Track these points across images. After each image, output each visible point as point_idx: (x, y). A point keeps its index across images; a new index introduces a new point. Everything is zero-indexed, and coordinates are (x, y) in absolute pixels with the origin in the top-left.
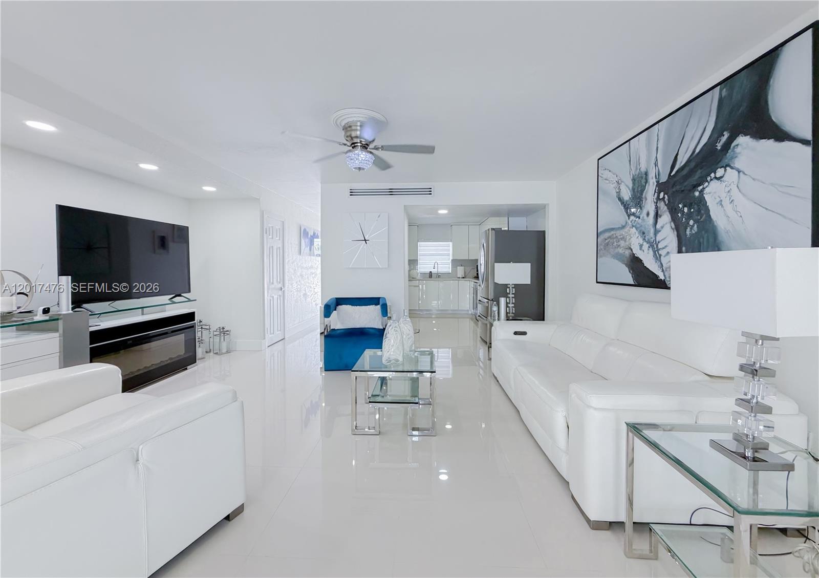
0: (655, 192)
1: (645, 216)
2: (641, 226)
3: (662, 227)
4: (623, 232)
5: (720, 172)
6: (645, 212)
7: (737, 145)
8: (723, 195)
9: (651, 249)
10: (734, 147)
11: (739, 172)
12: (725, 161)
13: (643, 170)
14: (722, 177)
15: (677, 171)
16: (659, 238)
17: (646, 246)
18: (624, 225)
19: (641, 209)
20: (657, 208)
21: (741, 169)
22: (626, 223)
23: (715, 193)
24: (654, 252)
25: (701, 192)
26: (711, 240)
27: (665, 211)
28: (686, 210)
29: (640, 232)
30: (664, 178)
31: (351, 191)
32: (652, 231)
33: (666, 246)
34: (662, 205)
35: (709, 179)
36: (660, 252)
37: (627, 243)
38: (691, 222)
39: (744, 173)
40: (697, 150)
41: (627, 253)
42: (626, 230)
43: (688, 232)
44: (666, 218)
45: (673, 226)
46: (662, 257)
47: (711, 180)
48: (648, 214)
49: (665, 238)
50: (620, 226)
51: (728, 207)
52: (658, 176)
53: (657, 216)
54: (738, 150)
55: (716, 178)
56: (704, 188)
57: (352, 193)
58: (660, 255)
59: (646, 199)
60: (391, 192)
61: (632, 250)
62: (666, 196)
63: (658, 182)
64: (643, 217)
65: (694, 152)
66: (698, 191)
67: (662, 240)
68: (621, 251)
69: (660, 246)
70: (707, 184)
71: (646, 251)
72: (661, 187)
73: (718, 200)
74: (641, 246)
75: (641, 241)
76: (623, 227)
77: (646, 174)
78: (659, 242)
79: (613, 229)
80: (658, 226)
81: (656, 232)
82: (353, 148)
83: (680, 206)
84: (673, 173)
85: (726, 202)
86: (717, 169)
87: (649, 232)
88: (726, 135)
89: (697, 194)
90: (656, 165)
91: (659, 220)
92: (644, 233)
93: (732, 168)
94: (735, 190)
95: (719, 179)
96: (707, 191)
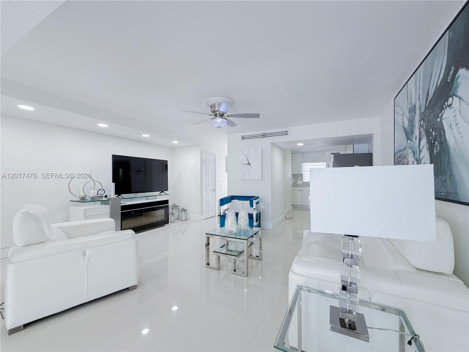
0: (419, 120)
2: (413, 147)
3: (423, 148)
5: (450, 100)
6: (415, 137)
7: (459, 77)
8: (453, 120)
10: (457, 78)
11: (460, 98)
12: (453, 91)
13: (413, 104)
14: (451, 104)
15: (429, 103)
16: (421, 156)
17: (415, 163)
19: (413, 133)
20: (420, 133)
21: (461, 96)
22: (407, 145)
23: (448, 118)
25: (441, 118)
27: (424, 135)
29: (412, 152)
30: (423, 109)
31: (242, 137)
32: (418, 151)
34: (422, 130)
35: (444, 107)
38: (436, 143)
39: (462, 99)
40: (438, 85)
42: (406, 151)
43: (435, 151)
44: (424, 140)
45: (428, 146)
47: (446, 107)
49: (424, 157)
51: (455, 129)
52: (420, 108)
53: (420, 139)
54: (459, 81)
55: (448, 105)
56: (442, 115)
57: (243, 138)
59: (415, 126)
60: (264, 136)
62: (424, 123)
63: (420, 113)
64: (414, 140)
66: (439, 117)
67: (422, 158)
69: (422, 163)
70: (443, 111)
72: (422, 116)
73: (449, 124)
74: (413, 163)
75: (413, 159)
76: (405, 148)
77: (415, 106)
78: (421, 160)
80: (421, 147)
81: (420, 152)
82: (216, 116)
83: (431, 130)
84: (427, 104)
85: (454, 126)
86: (449, 98)
88: (453, 69)
89: (438, 120)
90: (419, 100)
91: (421, 142)
92: (414, 153)
93: (456, 96)
94: (457, 112)
95: (449, 106)
96: (444, 116)
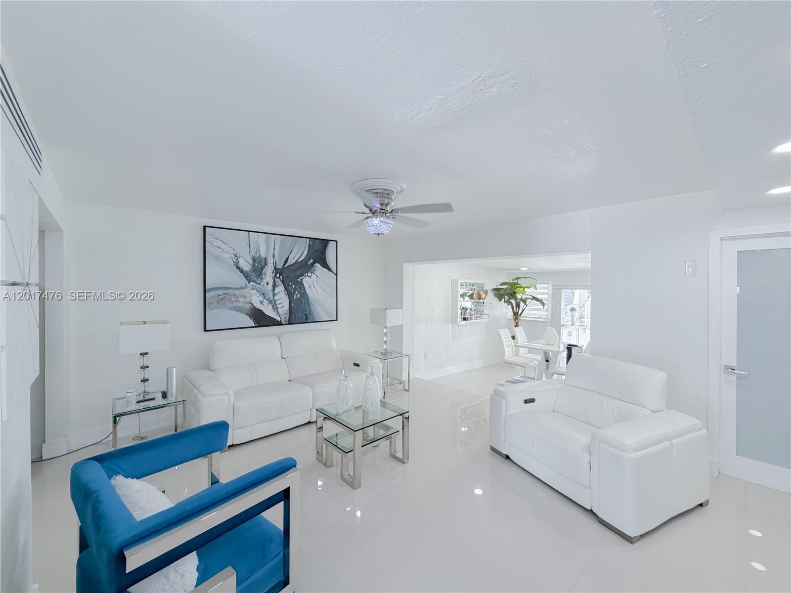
0: (273, 272)
1: (265, 285)
2: (262, 290)
3: (279, 293)
4: (243, 292)
5: (310, 274)
6: (264, 282)
7: (316, 266)
8: (311, 284)
9: (270, 304)
10: (314, 267)
11: (317, 276)
12: (312, 270)
13: (263, 256)
15: (288, 266)
16: (276, 298)
17: (266, 302)
18: (244, 287)
19: (261, 279)
20: (274, 281)
21: (318, 275)
22: (247, 286)
23: (308, 281)
24: (273, 306)
25: (301, 280)
26: (306, 301)
27: (281, 284)
28: (293, 286)
29: (260, 294)
30: (280, 266)
32: (271, 294)
33: (281, 303)
34: (278, 280)
35: (305, 275)
36: (277, 306)
37: (248, 300)
38: (297, 292)
39: (319, 277)
40: (299, 261)
41: (248, 306)
42: (246, 290)
43: (295, 297)
44: (280, 288)
45: (286, 293)
46: (279, 309)
48: (267, 284)
49: (280, 297)
50: (240, 287)
51: (313, 289)
52: (275, 264)
53: (274, 286)
54: (316, 268)
55: (308, 276)
58: (277, 308)
59: (266, 274)
61: (252, 304)
62: (281, 276)
63: (275, 267)
65: (298, 260)
67: (278, 299)
68: (240, 305)
69: (277, 302)
70: (304, 277)
71: (266, 305)
72: (277, 271)
73: (309, 285)
74: (262, 302)
75: (262, 299)
76: (242, 288)
77: (265, 260)
78: (276, 300)
79: (229, 288)
80: (276, 292)
81: (274, 295)
83: (290, 284)
84: (286, 266)
85: (312, 287)
86: (308, 272)
87: (268, 294)
88: (312, 261)
89: (299, 280)
90: (274, 257)
91: (276, 288)
92: (264, 294)
93: (314, 275)
94: (315, 283)
95: (310, 277)
96: (304, 280)
